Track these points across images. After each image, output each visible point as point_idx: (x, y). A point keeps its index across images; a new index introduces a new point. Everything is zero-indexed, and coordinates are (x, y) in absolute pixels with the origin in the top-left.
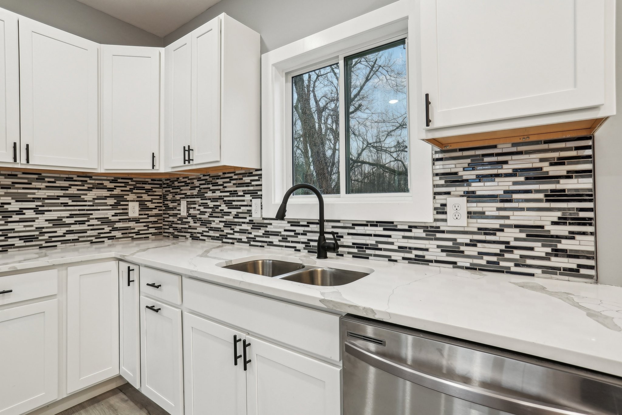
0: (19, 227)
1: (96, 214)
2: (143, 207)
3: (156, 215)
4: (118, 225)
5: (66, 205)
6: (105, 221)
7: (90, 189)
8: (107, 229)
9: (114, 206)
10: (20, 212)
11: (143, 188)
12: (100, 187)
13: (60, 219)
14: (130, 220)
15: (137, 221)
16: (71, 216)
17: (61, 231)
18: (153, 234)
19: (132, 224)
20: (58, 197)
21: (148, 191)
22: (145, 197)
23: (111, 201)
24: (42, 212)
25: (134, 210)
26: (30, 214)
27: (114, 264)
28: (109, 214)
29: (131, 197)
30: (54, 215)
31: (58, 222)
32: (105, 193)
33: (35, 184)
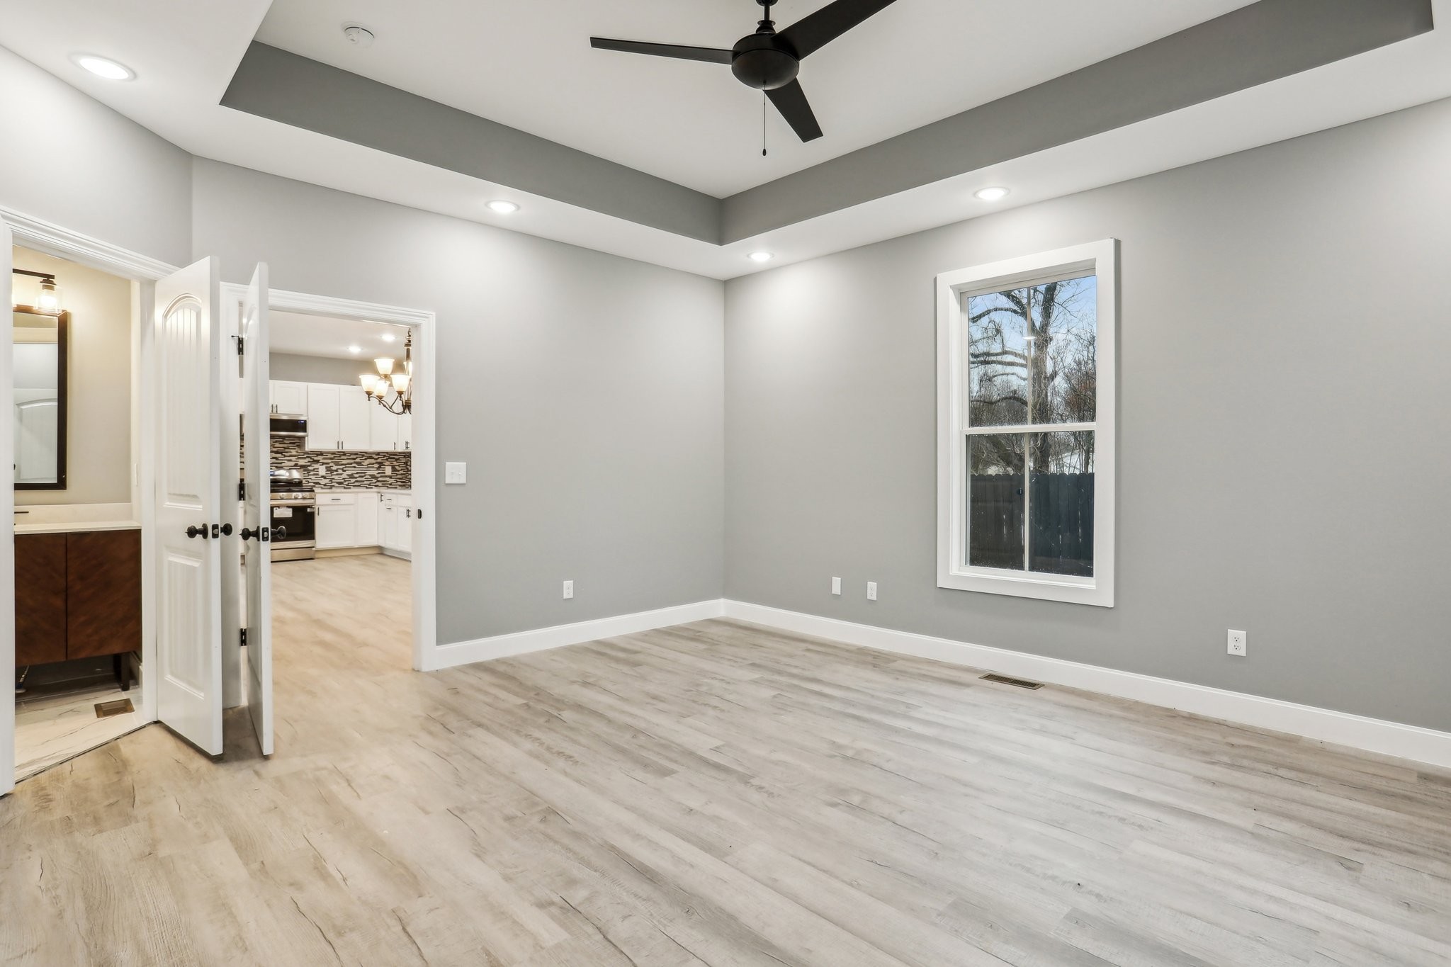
0: (336, 477)
1: (369, 473)
2: (394, 469)
3: (402, 474)
4: (380, 479)
5: (355, 467)
6: (373, 476)
7: (366, 459)
8: (374, 481)
9: (378, 468)
10: (336, 471)
11: (394, 458)
12: (371, 458)
13: (352, 474)
14: (386, 477)
15: (390, 477)
16: (357, 473)
17: (353, 480)
18: (400, 485)
19: (387, 479)
20: (351, 464)
21: (397, 460)
22: (395, 463)
23: (377, 466)
24: (345, 471)
25: (388, 471)
26: (340, 472)
27: (376, 494)
28: (375, 473)
29: (387, 463)
30: (349, 473)
31: (351, 476)
32: (373, 461)
33: (343, 457)
